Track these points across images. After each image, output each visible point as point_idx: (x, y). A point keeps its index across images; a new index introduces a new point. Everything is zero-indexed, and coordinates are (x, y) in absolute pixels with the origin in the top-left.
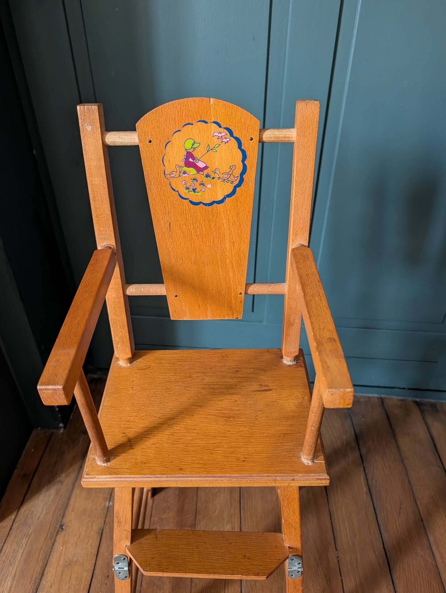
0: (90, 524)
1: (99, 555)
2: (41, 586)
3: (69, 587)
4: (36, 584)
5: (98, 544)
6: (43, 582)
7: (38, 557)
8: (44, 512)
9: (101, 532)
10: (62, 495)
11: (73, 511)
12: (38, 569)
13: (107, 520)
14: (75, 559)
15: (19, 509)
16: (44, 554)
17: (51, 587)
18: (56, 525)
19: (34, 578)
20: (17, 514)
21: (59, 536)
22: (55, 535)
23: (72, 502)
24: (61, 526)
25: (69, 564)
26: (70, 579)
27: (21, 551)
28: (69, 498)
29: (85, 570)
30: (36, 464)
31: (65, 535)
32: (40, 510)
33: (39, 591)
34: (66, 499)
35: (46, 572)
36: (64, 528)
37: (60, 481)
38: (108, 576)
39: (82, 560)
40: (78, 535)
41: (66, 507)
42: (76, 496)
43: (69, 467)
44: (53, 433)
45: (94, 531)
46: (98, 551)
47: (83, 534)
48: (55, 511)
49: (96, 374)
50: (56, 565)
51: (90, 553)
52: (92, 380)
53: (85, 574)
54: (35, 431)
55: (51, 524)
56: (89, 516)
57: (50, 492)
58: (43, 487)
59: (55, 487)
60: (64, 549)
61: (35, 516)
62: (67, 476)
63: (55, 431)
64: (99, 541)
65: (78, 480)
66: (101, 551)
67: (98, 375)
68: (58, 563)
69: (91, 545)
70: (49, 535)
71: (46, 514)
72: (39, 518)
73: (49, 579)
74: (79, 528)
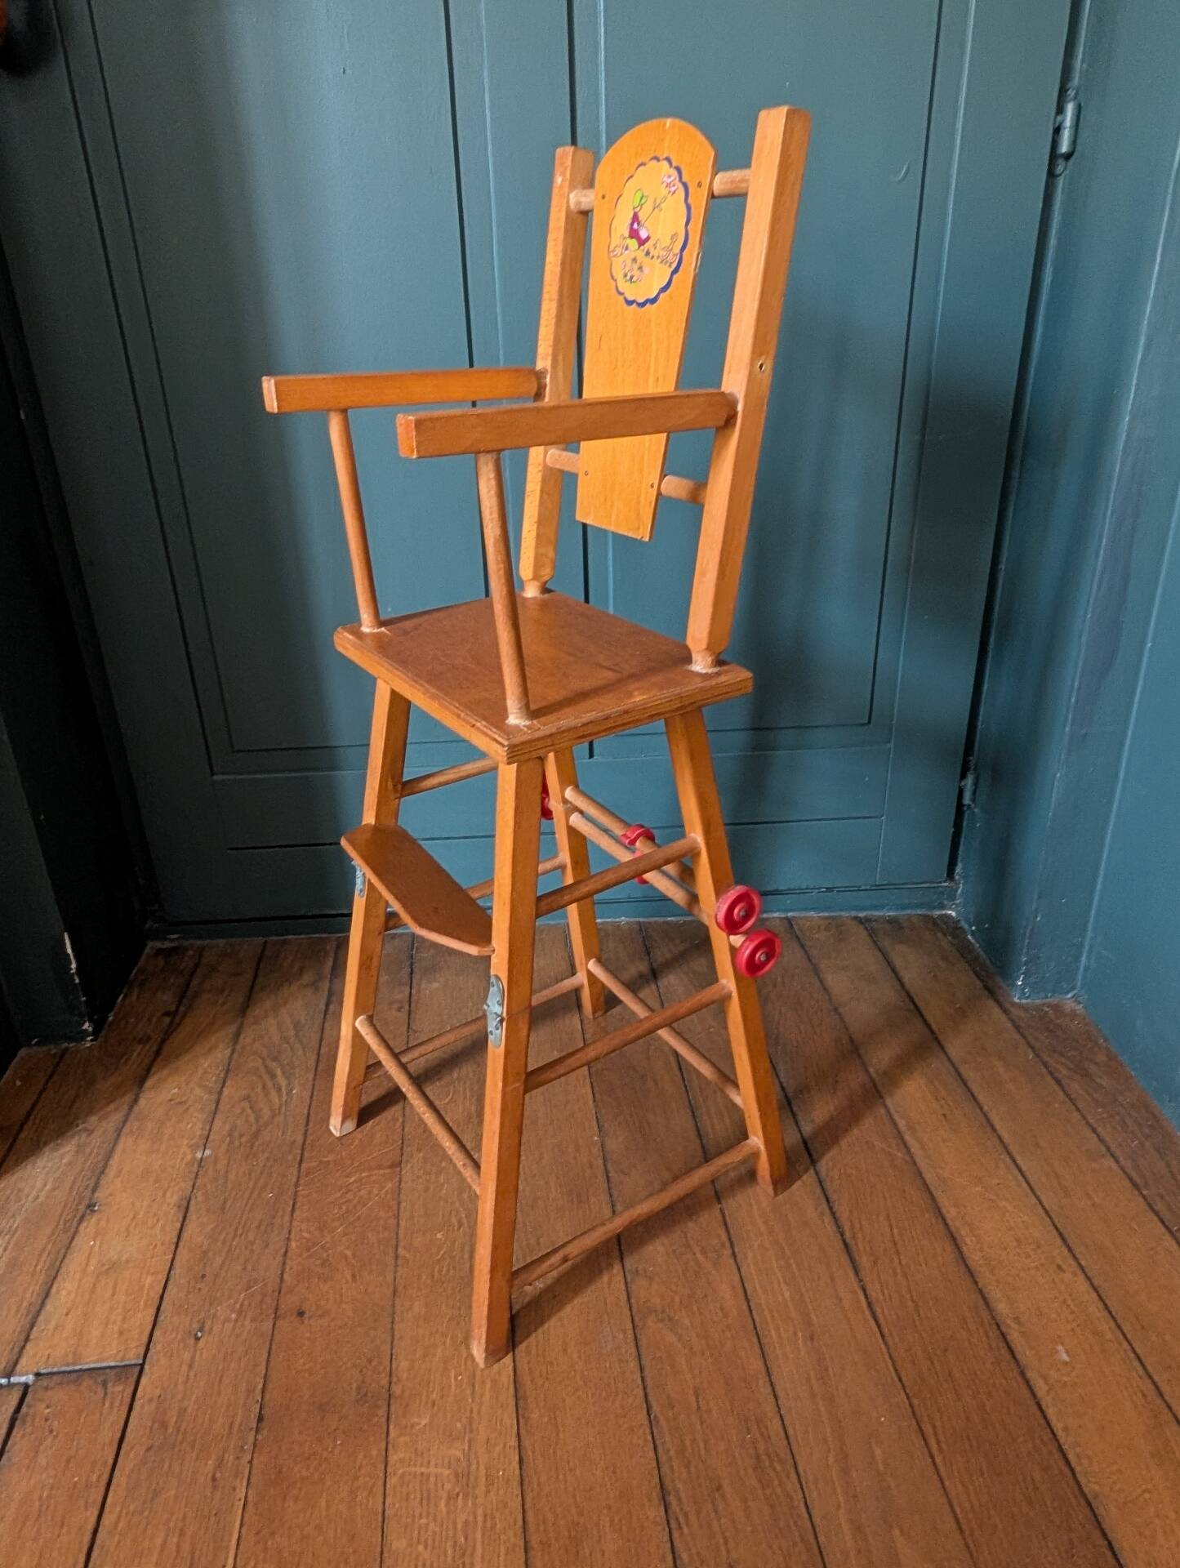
0: (160, 1194)
1: (181, 1244)
2: (41, 1318)
3: (111, 1307)
4: (30, 1316)
5: (178, 1225)
6: (48, 1307)
7: (36, 1266)
8: (48, 1187)
10: (90, 1154)
11: (117, 1177)
12: (37, 1287)
13: (199, 1181)
14: (124, 1259)
16: (49, 1260)
17: (67, 1314)
18: (78, 1204)
19: (25, 1304)
21: (84, 1224)
22: (75, 1223)
23: (114, 1162)
24: (91, 1206)
25: (111, 1268)
26: (113, 1295)
28: (109, 1156)
29: (148, 1273)
30: (28, 1104)
31: (99, 1220)
32: (39, 1184)
33: (38, 1324)
34: (100, 1157)
35: (54, 1290)
36: (96, 1208)
37: (85, 1130)
38: (203, 1276)
39: (140, 1257)
40: (131, 1216)
41: (102, 1172)
42: (124, 1151)
43: (108, 1104)
44: (67, 1049)
45: (169, 1204)
46: (179, 1237)
47: (142, 1213)
48: (74, 1182)
49: (166, 939)
50: (78, 1276)
51: (159, 1243)
52: (159, 952)
53: (149, 1279)
54: (23, 1052)
55: (65, 1207)
56: (157, 1181)
57: (62, 1151)
58: (46, 1144)
59: (74, 1142)
60: (98, 1243)
61: (27, 1196)
62: (101, 1120)
63: (71, 1045)
64: (181, 1219)
65: (128, 1124)
66: (185, 1236)
67: (172, 940)
68: (84, 1271)
69: (163, 1227)
70: (61, 1226)
71: (54, 1189)
72: (37, 1197)
73: (63, 1301)
74: (133, 1204)
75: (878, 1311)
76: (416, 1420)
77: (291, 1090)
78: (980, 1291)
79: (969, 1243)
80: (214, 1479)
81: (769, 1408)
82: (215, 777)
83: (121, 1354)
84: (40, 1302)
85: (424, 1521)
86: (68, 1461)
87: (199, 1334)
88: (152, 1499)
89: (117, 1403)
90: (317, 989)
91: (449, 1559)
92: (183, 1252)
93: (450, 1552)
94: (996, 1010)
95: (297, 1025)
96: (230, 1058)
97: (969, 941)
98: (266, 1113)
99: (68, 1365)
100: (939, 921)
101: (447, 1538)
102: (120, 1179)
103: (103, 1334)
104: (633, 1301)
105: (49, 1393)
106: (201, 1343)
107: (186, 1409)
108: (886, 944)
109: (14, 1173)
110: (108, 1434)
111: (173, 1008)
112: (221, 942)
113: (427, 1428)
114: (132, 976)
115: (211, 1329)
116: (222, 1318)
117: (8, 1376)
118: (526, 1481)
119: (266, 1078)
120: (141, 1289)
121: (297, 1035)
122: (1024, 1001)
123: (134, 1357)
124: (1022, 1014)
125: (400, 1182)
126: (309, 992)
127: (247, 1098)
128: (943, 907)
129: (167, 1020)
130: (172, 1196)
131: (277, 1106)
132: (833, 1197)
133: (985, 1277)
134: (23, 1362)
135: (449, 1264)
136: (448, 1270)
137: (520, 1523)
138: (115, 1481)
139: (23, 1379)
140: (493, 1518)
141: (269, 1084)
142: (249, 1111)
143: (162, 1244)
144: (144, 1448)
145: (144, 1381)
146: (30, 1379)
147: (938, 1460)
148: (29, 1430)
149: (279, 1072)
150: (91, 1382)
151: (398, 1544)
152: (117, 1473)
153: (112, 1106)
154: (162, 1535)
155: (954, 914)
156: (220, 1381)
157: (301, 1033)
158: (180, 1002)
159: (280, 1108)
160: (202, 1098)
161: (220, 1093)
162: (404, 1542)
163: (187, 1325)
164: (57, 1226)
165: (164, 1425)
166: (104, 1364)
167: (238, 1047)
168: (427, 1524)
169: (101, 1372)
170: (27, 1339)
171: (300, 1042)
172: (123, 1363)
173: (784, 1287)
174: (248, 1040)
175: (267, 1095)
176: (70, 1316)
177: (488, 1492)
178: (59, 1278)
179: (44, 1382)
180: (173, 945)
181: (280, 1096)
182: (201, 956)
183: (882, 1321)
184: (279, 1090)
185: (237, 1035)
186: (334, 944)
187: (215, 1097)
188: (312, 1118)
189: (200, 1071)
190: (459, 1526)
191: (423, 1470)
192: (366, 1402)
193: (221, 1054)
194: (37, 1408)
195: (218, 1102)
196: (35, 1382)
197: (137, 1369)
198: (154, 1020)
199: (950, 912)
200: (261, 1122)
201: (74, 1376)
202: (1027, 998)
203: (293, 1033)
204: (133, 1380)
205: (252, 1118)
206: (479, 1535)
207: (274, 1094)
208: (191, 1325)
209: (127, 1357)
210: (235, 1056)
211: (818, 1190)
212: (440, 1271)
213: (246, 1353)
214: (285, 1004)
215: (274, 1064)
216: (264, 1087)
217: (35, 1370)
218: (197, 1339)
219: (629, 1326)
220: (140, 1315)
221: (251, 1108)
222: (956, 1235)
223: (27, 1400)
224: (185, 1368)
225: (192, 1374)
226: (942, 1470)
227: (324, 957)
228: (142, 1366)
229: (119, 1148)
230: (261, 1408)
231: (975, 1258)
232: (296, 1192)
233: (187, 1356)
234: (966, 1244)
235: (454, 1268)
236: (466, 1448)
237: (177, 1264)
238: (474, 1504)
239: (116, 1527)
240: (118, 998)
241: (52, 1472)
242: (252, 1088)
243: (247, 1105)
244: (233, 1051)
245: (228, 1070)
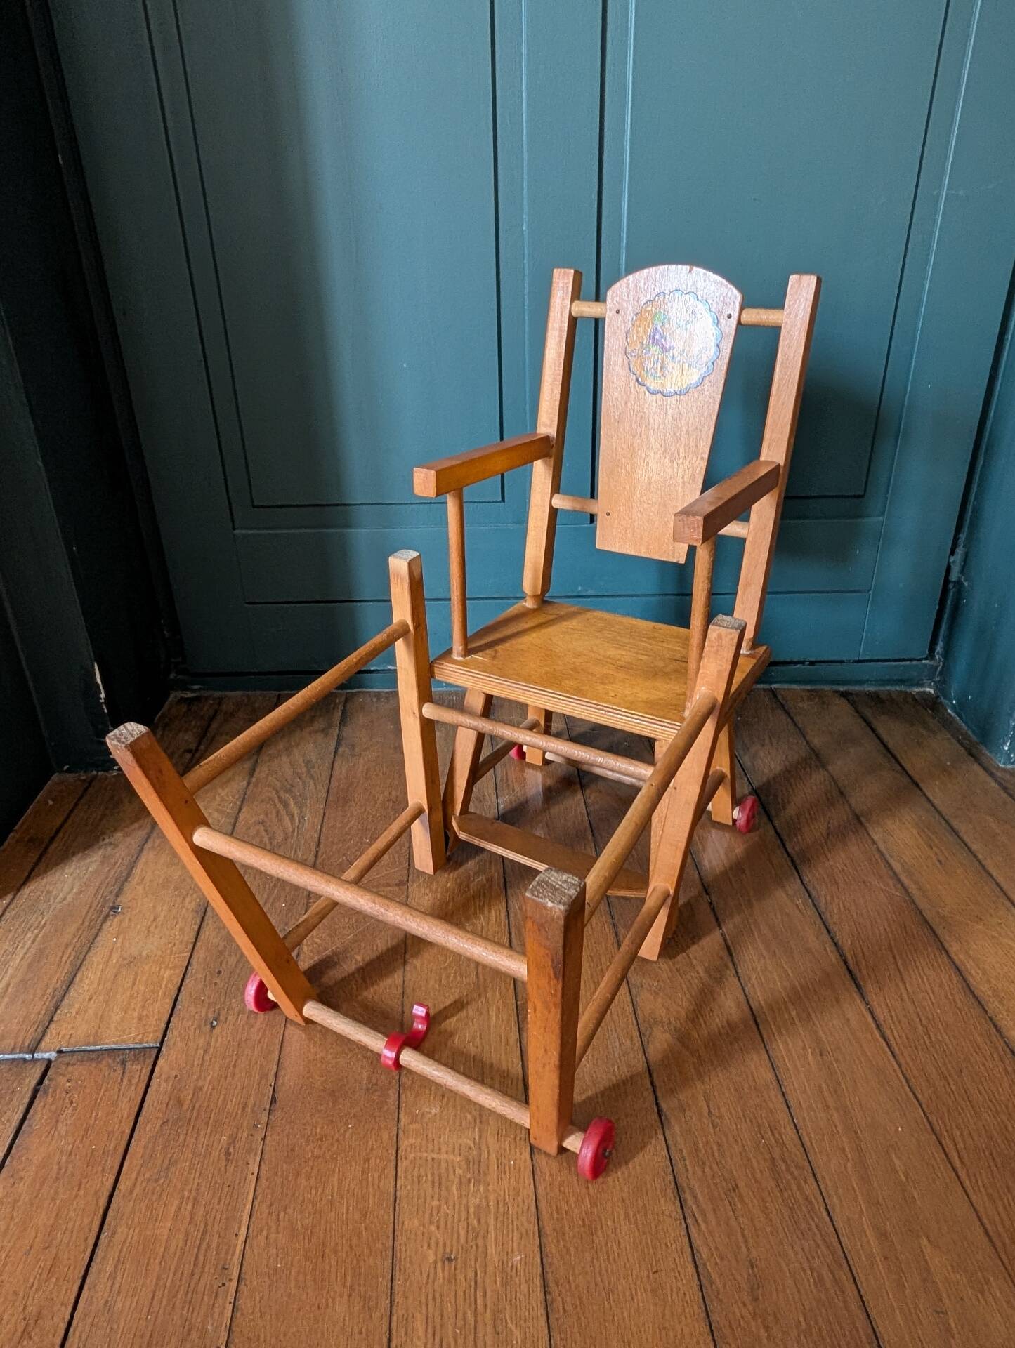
0: (179, 900)
1: (199, 944)
2: (66, 1002)
3: (131, 996)
4: (55, 999)
5: (196, 928)
6: (72, 993)
7: (61, 957)
8: (75, 890)
9: (203, 910)
10: (115, 864)
11: (139, 884)
12: (61, 975)
14: (144, 954)
15: (18, 890)
16: (74, 953)
17: (90, 1000)
18: (103, 906)
19: (49, 990)
20: (12, 900)
21: (108, 923)
22: (99, 922)
23: (137, 872)
24: (114, 908)
25: (133, 962)
26: (134, 984)
27: (20, 953)
28: (133, 866)
29: (167, 967)
30: (59, 822)
31: (121, 921)
32: (66, 888)
33: (61, 1008)
34: (124, 867)
35: (77, 979)
36: (120, 910)
37: (111, 844)
38: (219, 972)
39: (160, 953)
40: (152, 918)
41: (126, 880)
42: (146, 863)
43: (132, 823)
44: (95, 777)
45: (187, 909)
46: (197, 938)
47: (162, 915)
48: (99, 888)
49: (188, 689)
50: (100, 967)
51: (177, 942)
52: (183, 700)
53: (168, 973)
54: (55, 777)
55: (90, 907)
56: (176, 889)
57: (88, 861)
58: (74, 854)
59: (100, 853)
60: (120, 940)
61: (55, 899)
62: (127, 835)
63: (100, 773)
64: (198, 922)
65: (151, 840)
66: (202, 936)
67: (194, 691)
68: (107, 963)
69: (181, 929)
70: (87, 923)
71: (81, 892)
72: (64, 899)
73: (86, 987)
74: (154, 907)
75: (888, 1033)
76: (427, 1110)
77: (303, 817)
78: (991, 1019)
79: (975, 976)
80: (228, 1153)
81: (782, 1115)
82: (237, 532)
83: (140, 1037)
84: (64, 987)
85: (436, 1203)
86: (87, 1130)
87: (215, 1023)
88: (168, 1169)
89: (134, 1081)
90: (326, 735)
91: (462, 1240)
92: (201, 953)
93: (462, 1233)
94: (981, 773)
95: (308, 763)
97: (950, 714)
98: (279, 836)
99: (88, 1044)
100: (917, 697)
101: (459, 1221)
102: (143, 886)
103: (122, 1019)
104: (639, 1012)
105: (70, 1069)
106: (217, 1031)
107: (201, 1089)
108: (868, 713)
109: (42, 879)
110: (126, 1109)
111: (193, 746)
112: (239, 693)
113: (438, 1116)
115: (227, 1018)
116: (237, 1009)
117: (33, 1052)
118: (538, 1171)
119: (281, 807)
120: (160, 982)
121: (309, 771)
122: (1009, 767)
123: (151, 1040)
124: (1008, 777)
125: (407, 897)
126: (320, 737)
127: (261, 822)
128: (922, 685)
129: (188, 756)
130: (190, 903)
131: (290, 830)
132: (834, 928)
133: (993, 1005)
134: (47, 1039)
135: (455, 973)
136: (455, 977)
137: (533, 1209)
138: (131, 1150)
139: (46, 1056)
140: (505, 1204)
141: (283, 812)
142: (264, 834)
143: (181, 942)
144: (160, 1121)
145: (161, 1061)
146: (52, 1055)
147: (963, 1174)
148: (50, 1100)
149: (291, 802)
150: (110, 1061)
151: (410, 1223)
152: (133, 1143)
153: (136, 825)
154: (176, 1203)
155: (932, 691)
156: (235, 1066)
157: (312, 771)
158: (199, 744)
159: (293, 832)
160: (219, 821)
161: (236, 818)
162: (416, 1223)
163: (203, 1014)
164: (82, 924)
165: (180, 1103)
166: (124, 1046)
167: (254, 780)
168: (439, 1207)
169: (121, 1052)
170: (51, 1020)
171: (312, 777)
172: (142, 1046)
173: (791, 1007)
174: (263, 775)
175: (280, 821)
176: (92, 1001)
177: (499, 1179)
178: (83, 968)
179: (66, 1059)
180: (193, 695)
181: (293, 822)
182: (220, 704)
183: (892, 1042)
184: (292, 817)
185: (253, 770)
186: (343, 699)
188: (322, 841)
189: (218, 798)
190: (472, 1210)
191: (435, 1156)
192: (376, 1091)
193: (238, 785)
194: (59, 1081)
195: (234, 825)
196: (57, 1059)
197: (156, 1051)
198: (176, 756)
199: (928, 689)
200: (275, 842)
201: (94, 1055)
202: (1012, 763)
203: (304, 770)
204: (150, 1061)
205: (267, 839)
206: (492, 1221)
207: (287, 819)
208: (207, 1013)
209: (145, 1040)
210: (251, 787)
211: (819, 921)
212: (448, 977)
213: (260, 1042)
214: (298, 745)
215: (287, 795)
216: (278, 812)
217: (57, 1048)
218: (213, 1027)
219: (636, 1034)
220: (158, 1003)
221: (266, 831)
222: (962, 968)
223: (49, 1074)
224: (201, 1052)
225: (207, 1058)
226: (967, 1183)
227: (334, 709)
228: (160, 1049)
229: (142, 860)
230: (274, 1091)
231: (983, 989)
232: (308, 903)
233: (202, 1041)
234: (972, 976)
235: (461, 975)
236: (477, 1138)
237: (194, 961)
238: (487, 1190)
239: (131, 1192)
241: (71, 1140)
242: (266, 815)
243: (262, 828)
244: (249, 783)
245: (244, 798)
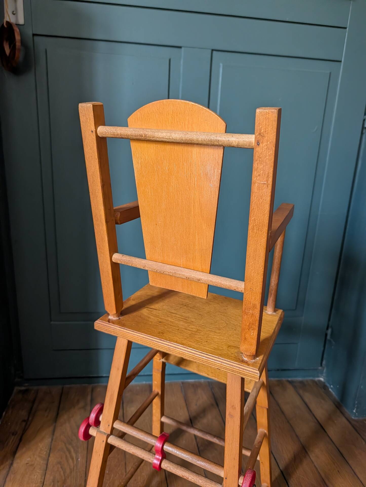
49: (22, 386)
52: (20, 391)
65: (9, 476)
67: (25, 386)
77: (78, 459)
96: (51, 442)
98: (68, 471)
100: (317, 382)
108: (301, 392)
111: (26, 418)
112: (46, 387)
114: (9, 403)
119: (67, 453)
122: (356, 418)
124: (356, 424)
127: (60, 463)
128: (318, 377)
129: (24, 424)
131: (72, 467)
141: (69, 456)
142: (61, 469)
149: (72, 450)
153: (2, 467)
158: (29, 416)
159: (74, 467)
160: (40, 463)
161: (48, 460)
167: (54, 437)
174: (59, 434)
175: (68, 461)
180: (25, 388)
181: (73, 462)
182: (37, 393)
184: (73, 459)
185: (54, 431)
186: (91, 389)
187: (45, 462)
193: (47, 441)
195: (47, 465)
199: (321, 379)
200: (66, 475)
205: (62, 473)
207: (70, 461)
210: (54, 442)
214: (73, 416)
215: (70, 446)
216: (66, 457)
221: (62, 468)
227: (87, 395)
240: (2, 413)
242: (61, 458)
243: (60, 466)
244: (52, 440)
245: (51, 449)
